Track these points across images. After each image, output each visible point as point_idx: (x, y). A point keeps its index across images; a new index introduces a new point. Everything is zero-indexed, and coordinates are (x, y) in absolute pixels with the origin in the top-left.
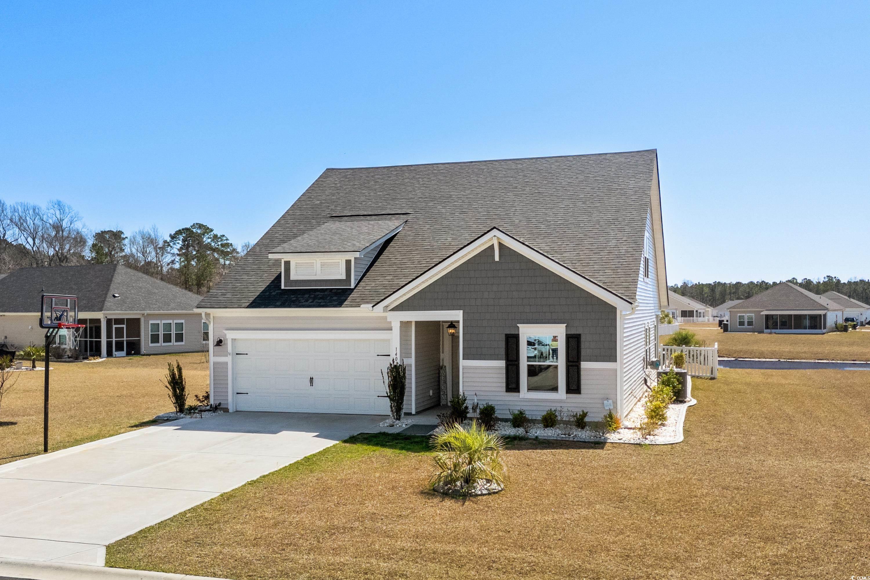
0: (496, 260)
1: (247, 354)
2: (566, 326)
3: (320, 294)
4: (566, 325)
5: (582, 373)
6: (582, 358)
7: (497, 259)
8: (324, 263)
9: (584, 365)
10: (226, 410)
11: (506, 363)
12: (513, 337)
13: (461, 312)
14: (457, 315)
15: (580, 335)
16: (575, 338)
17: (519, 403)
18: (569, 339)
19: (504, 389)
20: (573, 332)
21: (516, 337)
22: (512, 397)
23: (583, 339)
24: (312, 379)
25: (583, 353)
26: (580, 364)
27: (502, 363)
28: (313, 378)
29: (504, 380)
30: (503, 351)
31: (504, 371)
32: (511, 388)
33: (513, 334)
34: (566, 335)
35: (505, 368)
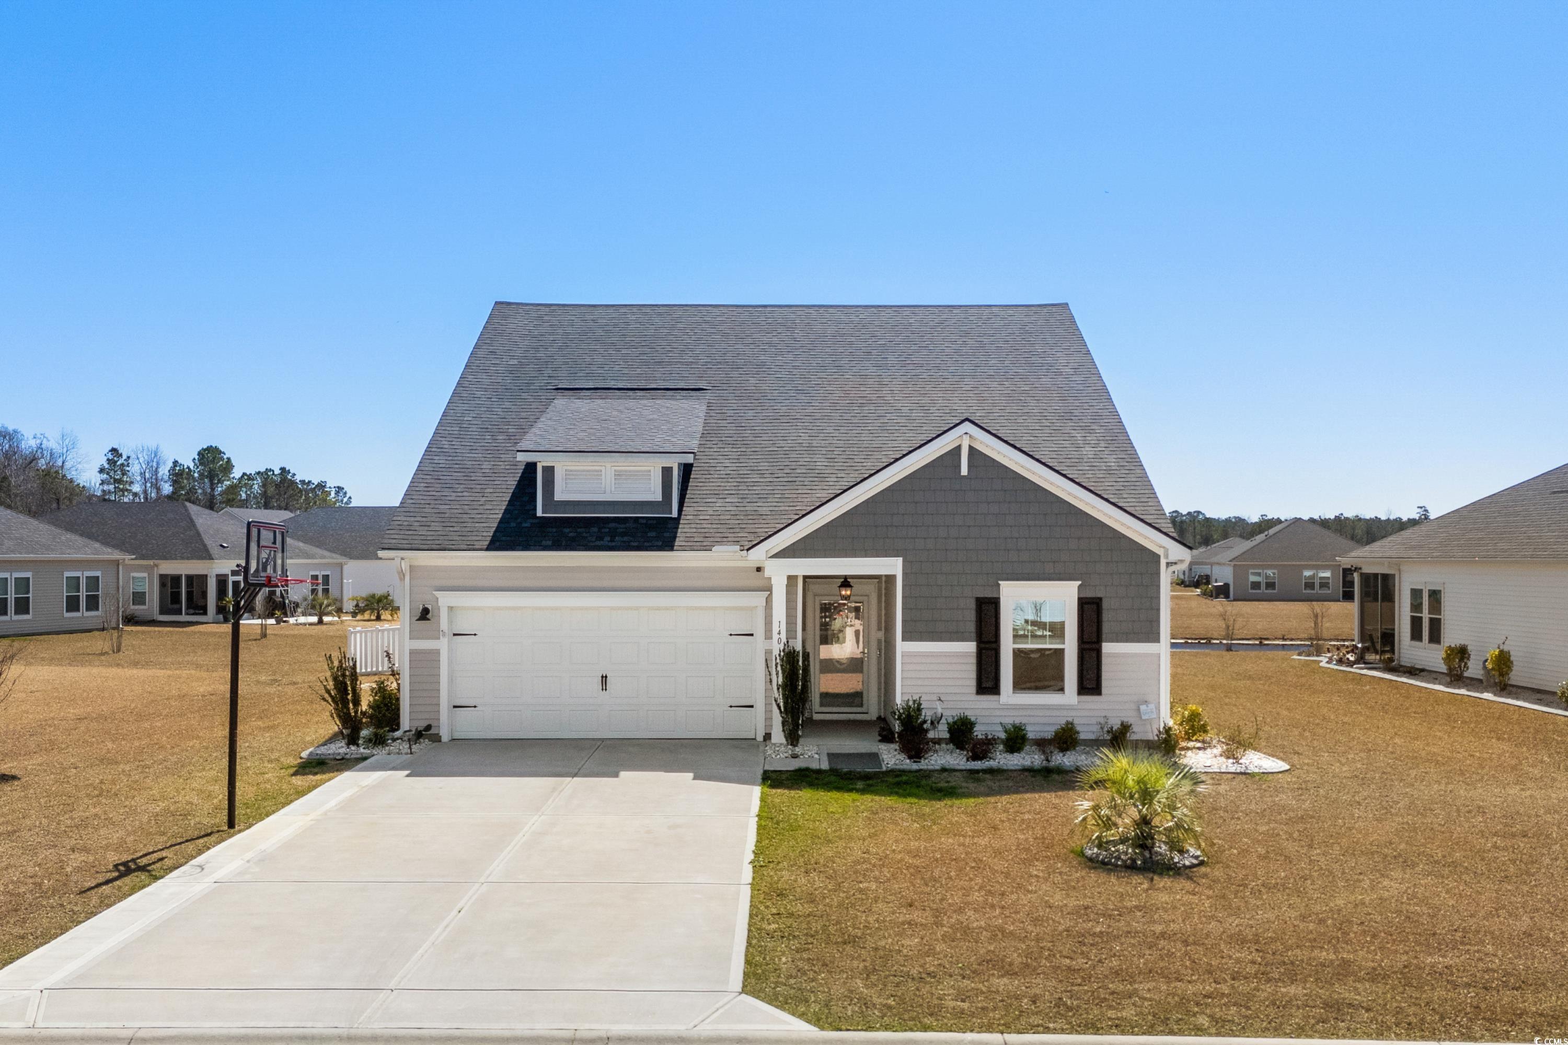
0: (962, 474)
1: (475, 635)
2: (1080, 587)
3: (621, 528)
4: (1080, 582)
5: (1104, 660)
6: (1104, 636)
7: (964, 471)
8: (621, 471)
9: (1108, 648)
10: (437, 739)
11: (978, 646)
12: (992, 603)
13: (900, 560)
14: (893, 566)
15: (1100, 599)
16: (1093, 603)
17: (998, 713)
18: (1086, 606)
19: (973, 689)
20: (1090, 594)
21: (995, 603)
22: (987, 701)
23: (1105, 605)
24: (604, 678)
25: (1106, 628)
26: (1101, 647)
27: (970, 647)
28: (606, 677)
29: (973, 675)
30: (971, 627)
31: (973, 660)
32: (985, 688)
33: (990, 598)
34: (1080, 599)
35: (975, 654)
